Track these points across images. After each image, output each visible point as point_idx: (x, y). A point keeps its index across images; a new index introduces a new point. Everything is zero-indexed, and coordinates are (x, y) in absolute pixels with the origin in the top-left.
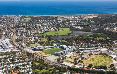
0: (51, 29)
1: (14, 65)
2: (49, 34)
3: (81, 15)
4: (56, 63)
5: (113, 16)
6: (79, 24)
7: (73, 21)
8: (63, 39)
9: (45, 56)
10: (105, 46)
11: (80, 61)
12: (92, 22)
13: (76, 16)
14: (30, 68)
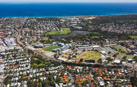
0: (53, 29)
1: (16, 60)
2: (50, 33)
3: (82, 17)
4: (53, 59)
5: (111, 17)
6: (79, 24)
7: (73, 21)
8: (62, 38)
9: (44, 52)
10: (98, 43)
11: (73, 56)
12: (91, 22)
13: (77, 17)
14: (29, 63)
